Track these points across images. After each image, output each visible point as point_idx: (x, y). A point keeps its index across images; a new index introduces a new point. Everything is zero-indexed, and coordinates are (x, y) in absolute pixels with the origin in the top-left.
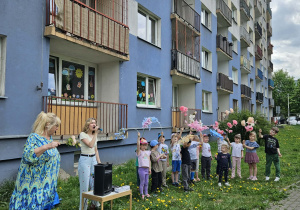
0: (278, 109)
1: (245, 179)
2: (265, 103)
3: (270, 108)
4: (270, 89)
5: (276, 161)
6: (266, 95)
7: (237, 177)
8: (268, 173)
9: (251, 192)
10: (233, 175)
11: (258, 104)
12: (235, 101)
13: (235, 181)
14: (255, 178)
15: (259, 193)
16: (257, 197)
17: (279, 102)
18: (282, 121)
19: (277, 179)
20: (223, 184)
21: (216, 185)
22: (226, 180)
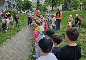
0: (19, 9)
1: (11, 28)
3: (17, 8)
7: (9, 28)
10: (8, 28)
11: (13, 8)
13: (8, 29)
15: (14, 31)
17: (19, 7)
18: (20, 12)
19: (19, 27)
20: (5, 31)
21: (3, 31)
22: (6, 29)
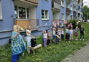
0: (84, 17)
1: (74, 40)
2: (81, 16)
3: (82, 17)
4: (82, 12)
5: (83, 35)
6: (81, 14)
7: (72, 39)
8: (81, 38)
9: (76, 44)
10: (71, 39)
11: (78, 17)
12: (71, 16)
13: (71, 41)
14: (77, 40)
15: (78, 44)
16: (77, 46)
17: (85, 15)
18: (85, 21)
19: (83, 40)
20: (68, 42)
21: (66, 42)
22: (69, 41)
